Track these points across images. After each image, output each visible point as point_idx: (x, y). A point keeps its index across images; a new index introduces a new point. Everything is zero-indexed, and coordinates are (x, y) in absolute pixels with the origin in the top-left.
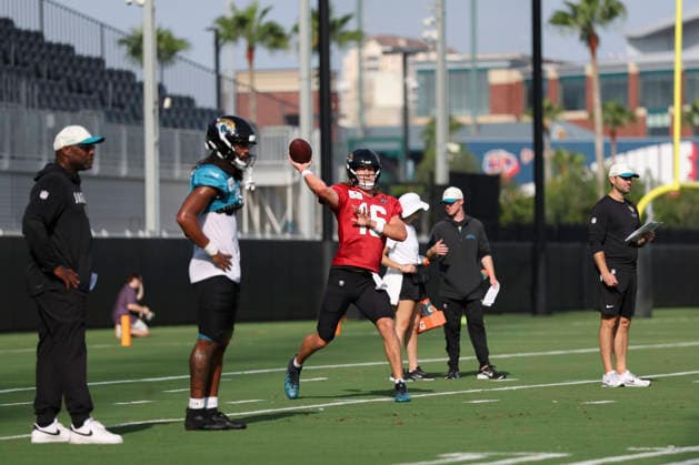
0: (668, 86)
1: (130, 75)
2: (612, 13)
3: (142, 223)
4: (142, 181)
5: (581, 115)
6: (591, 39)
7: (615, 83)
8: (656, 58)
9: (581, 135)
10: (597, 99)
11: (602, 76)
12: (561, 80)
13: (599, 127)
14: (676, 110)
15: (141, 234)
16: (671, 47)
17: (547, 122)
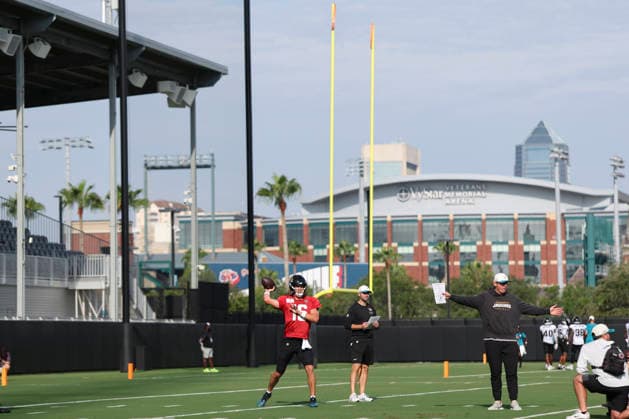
0: (325, 233)
1: (8, 223)
2: (293, 189)
3: (14, 312)
4: (15, 286)
5: (277, 248)
6: (282, 205)
7: (295, 229)
8: (320, 216)
9: (276, 260)
10: (285, 240)
11: (287, 226)
12: (264, 227)
13: (286, 256)
14: (330, 246)
15: (14, 319)
16: (327, 210)
17: (256, 252)
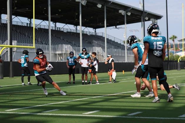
0: (182, 46)
1: (124, 45)
2: (176, 37)
3: (125, 61)
4: (125, 56)
5: (173, 49)
6: (173, 40)
7: (176, 45)
8: (181, 43)
9: (173, 51)
10: (174, 47)
11: (175, 45)
12: (171, 45)
13: (175, 50)
14: (183, 48)
15: (125, 62)
16: (182, 41)
17: (169, 49)
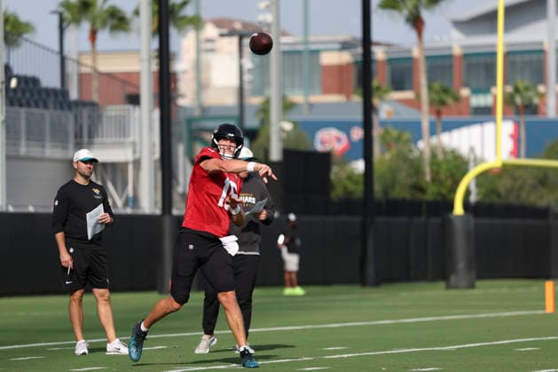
0: (490, 69)
5: (408, 95)
7: (440, 65)
8: (479, 41)
9: (408, 114)
10: (423, 80)
11: (428, 58)
12: (390, 61)
14: (499, 90)
16: (494, 30)
17: (376, 101)
